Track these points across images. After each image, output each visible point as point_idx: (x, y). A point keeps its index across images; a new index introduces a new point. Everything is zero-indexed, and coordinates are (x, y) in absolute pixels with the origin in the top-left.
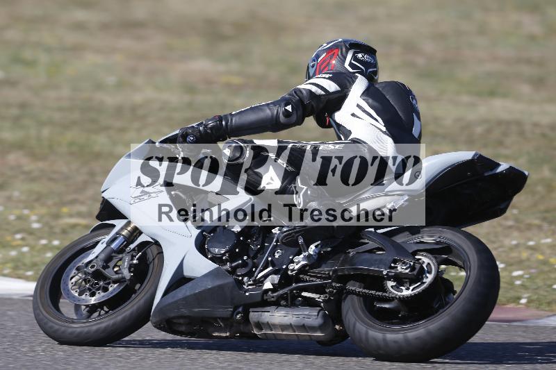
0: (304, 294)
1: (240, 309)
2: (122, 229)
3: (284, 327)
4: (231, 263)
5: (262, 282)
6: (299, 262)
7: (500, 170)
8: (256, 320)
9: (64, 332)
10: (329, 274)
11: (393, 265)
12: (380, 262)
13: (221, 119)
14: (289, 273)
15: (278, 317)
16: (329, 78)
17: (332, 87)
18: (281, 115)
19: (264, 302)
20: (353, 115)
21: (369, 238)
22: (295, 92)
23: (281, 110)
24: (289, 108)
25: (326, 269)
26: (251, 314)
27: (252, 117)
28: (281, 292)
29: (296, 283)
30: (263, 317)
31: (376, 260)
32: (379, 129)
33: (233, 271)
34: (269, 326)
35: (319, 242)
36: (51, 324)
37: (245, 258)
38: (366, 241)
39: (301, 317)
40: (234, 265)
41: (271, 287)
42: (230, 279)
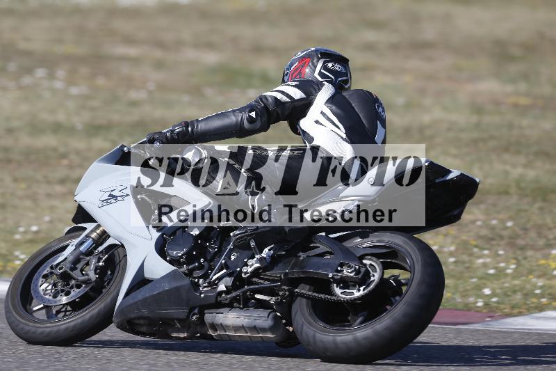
0: (258, 296)
1: (196, 311)
2: (92, 231)
3: (237, 328)
4: (188, 265)
5: (217, 284)
6: (253, 265)
7: (450, 176)
8: (211, 322)
9: (34, 333)
10: (280, 276)
11: (339, 268)
12: (327, 266)
13: (187, 124)
14: (243, 275)
15: (231, 318)
16: (295, 86)
17: (297, 94)
18: (245, 121)
19: (218, 304)
20: (317, 122)
21: (320, 242)
22: (261, 99)
23: (245, 116)
24: (253, 114)
25: (277, 273)
26: (206, 315)
27: (217, 123)
28: (234, 294)
29: (248, 285)
30: (217, 319)
31: (324, 264)
32: (339, 136)
33: (189, 274)
34: (223, 327)
35: (272, 246)
36: (21, 326)
37: (202, 260)
38: (318, 245)
39: (252, 318)
40: (190, 267)
41: (225, 289)
42: (187, 281)
